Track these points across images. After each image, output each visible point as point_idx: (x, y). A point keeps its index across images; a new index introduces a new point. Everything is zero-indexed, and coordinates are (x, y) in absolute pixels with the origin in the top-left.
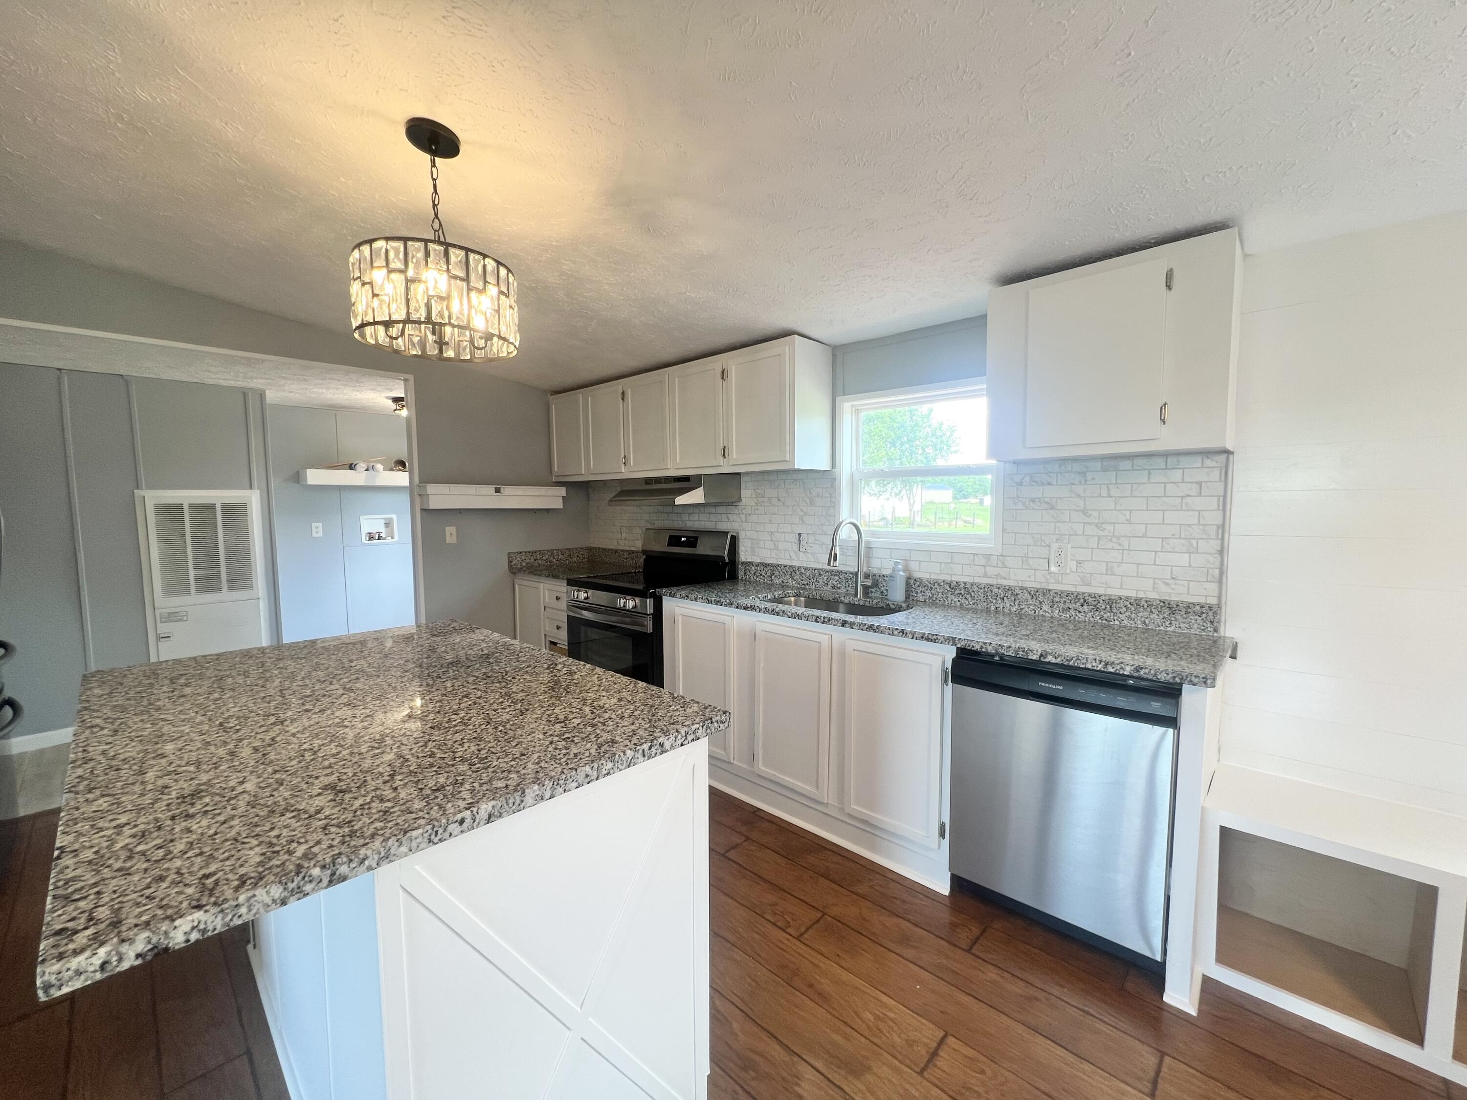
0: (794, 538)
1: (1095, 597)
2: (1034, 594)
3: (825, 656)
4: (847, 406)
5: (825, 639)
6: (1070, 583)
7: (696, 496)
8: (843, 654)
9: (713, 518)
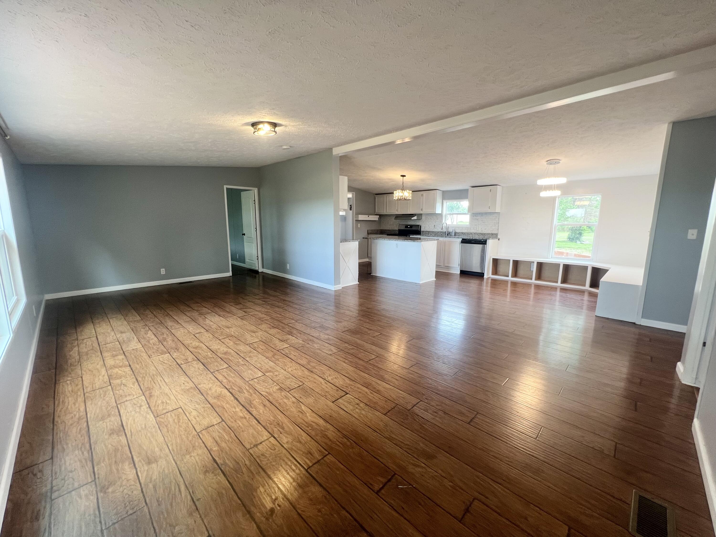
0: (433, 226)
1: (483, 233)
2: (474, 233)
3: (442, 242)
4: (445, 202)
5: (442, 240)
6: (480, 232)
7: (415, 218)
8: (445, 242)
9: (415, 222)
